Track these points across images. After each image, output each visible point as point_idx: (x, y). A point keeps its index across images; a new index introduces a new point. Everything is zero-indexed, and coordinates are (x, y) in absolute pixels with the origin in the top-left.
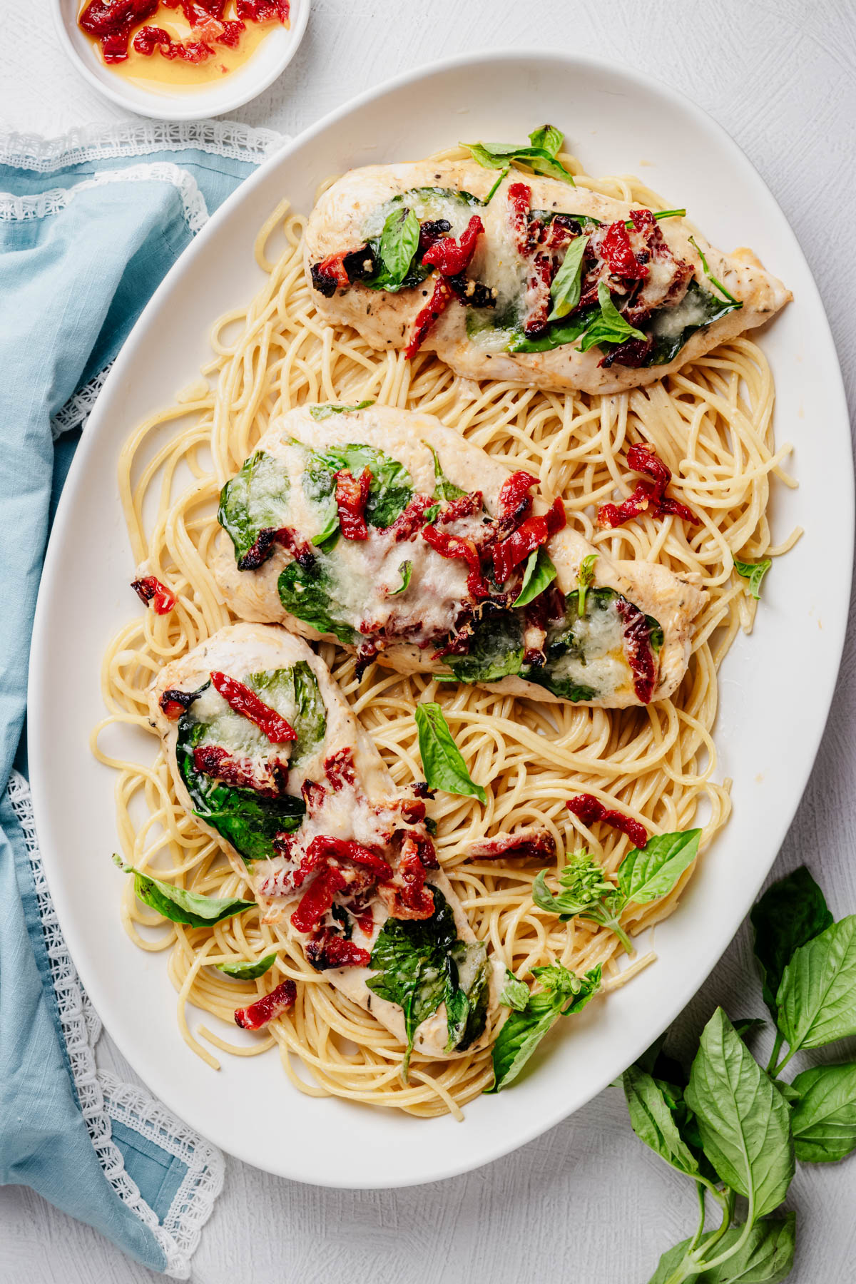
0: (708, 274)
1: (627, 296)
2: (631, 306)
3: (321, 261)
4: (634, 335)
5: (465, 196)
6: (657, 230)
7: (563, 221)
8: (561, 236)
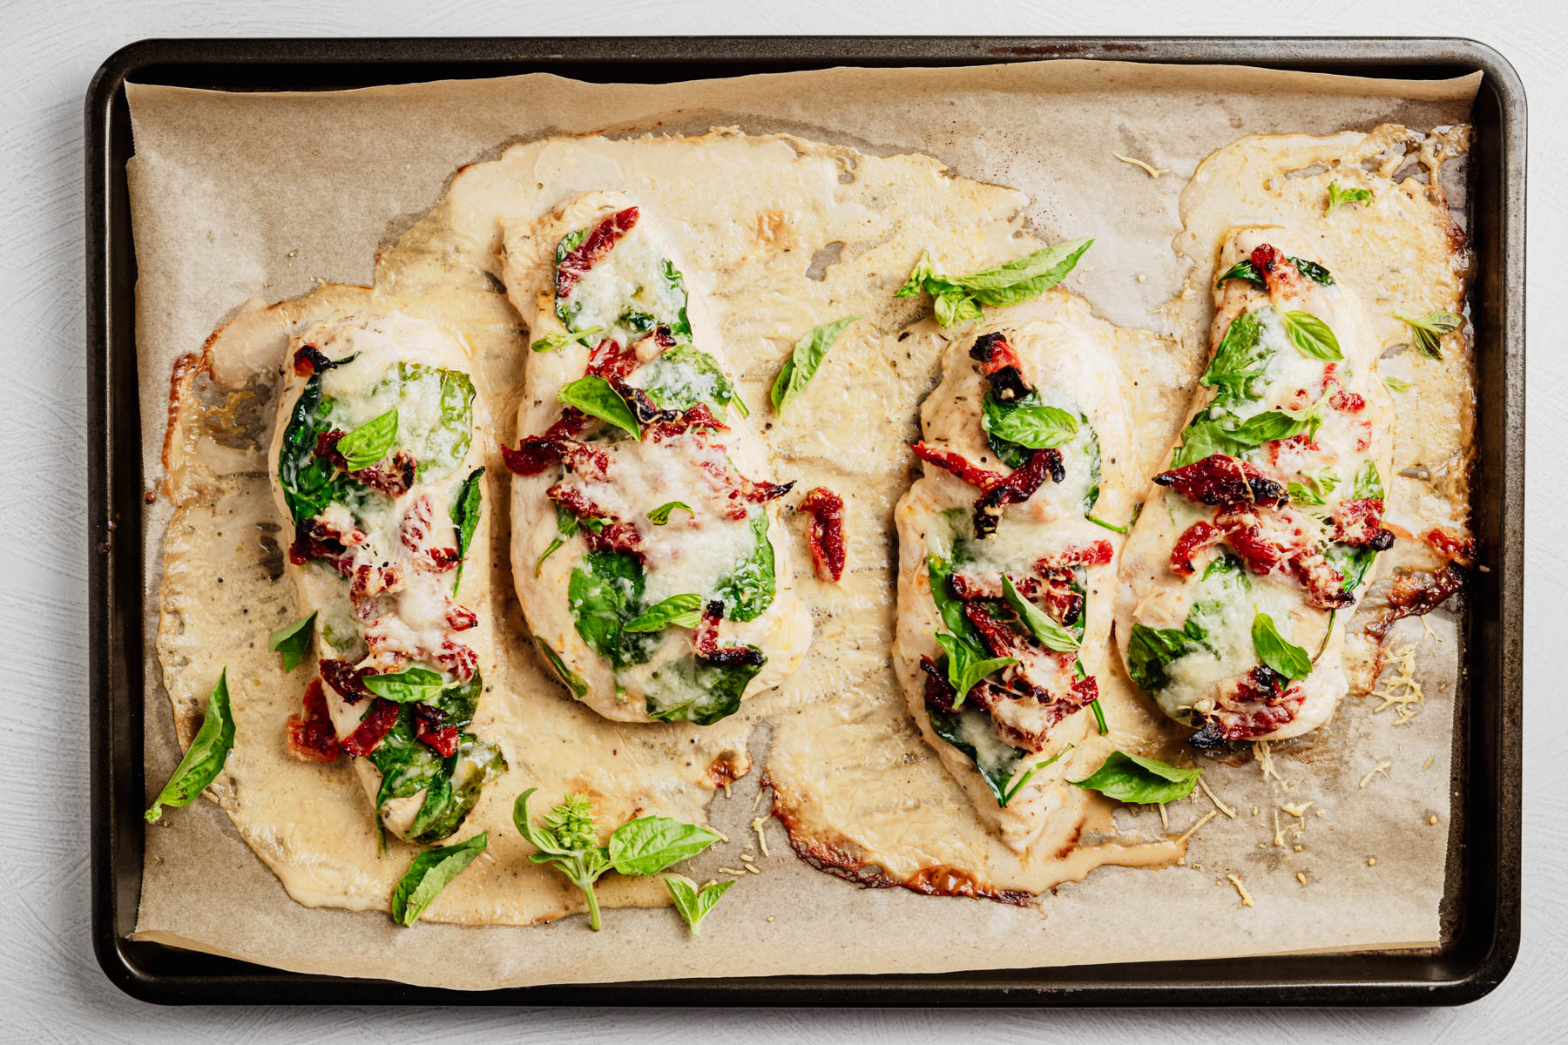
0: (1034, 768)
1: (1003, 683)
2: (992, 688)
3: (1008, 343)
4: (959, 695)
5: (1095, 494)
6: (1076, 708)
7: (1076, 605)
8: (1061, 604)
